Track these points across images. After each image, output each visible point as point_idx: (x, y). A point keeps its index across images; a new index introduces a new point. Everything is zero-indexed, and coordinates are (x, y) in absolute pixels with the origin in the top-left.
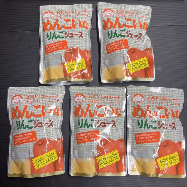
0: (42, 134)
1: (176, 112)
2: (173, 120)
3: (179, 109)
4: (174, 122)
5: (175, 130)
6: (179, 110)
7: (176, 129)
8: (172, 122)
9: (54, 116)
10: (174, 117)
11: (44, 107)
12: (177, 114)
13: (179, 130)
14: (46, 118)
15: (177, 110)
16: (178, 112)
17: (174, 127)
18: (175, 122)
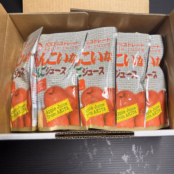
0: (124, 86)
1: (157, 59)
2: (153, 68)
3: (159, 55)
4: (154, 71)
5: (157, 79)
6: (159, 57)
7: (157, 77)
8: (153, 71)
9: (138, 67)
10: (154, 65)
11: (126, 56)
12: (157, 62)
13: (160, 79)
14: (129, 68)
15: (158, 57)
16: (159, 59)
17: (155, 76)
18: (156, 71)
